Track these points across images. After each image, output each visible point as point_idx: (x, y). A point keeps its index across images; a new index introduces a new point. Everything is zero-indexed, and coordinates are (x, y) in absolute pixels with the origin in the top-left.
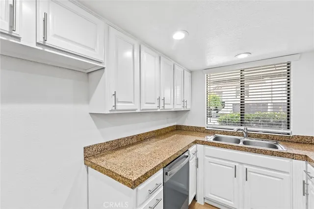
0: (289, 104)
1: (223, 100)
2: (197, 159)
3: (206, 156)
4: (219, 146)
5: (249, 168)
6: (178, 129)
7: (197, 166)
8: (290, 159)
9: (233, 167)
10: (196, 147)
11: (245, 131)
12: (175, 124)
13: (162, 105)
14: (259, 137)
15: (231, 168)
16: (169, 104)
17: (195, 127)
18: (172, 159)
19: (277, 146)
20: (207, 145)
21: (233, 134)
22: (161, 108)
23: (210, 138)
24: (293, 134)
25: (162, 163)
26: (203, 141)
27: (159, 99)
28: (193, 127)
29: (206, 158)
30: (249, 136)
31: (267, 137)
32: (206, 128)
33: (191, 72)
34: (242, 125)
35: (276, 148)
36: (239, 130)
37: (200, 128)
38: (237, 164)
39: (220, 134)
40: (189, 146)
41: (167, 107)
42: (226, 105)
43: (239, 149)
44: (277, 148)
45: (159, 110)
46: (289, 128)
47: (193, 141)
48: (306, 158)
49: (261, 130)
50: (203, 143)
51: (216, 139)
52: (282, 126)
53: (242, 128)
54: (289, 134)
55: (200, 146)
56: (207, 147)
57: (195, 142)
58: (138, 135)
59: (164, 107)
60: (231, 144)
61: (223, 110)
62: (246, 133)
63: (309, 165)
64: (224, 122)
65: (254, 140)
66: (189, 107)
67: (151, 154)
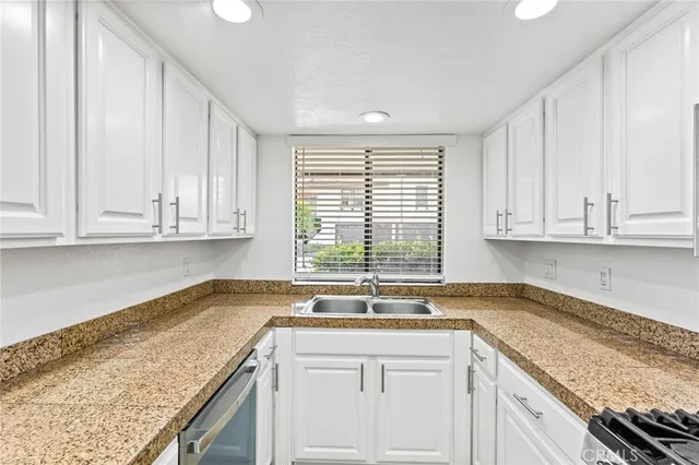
0: (440, 226)
1: (318, 214)
2: (276, 369)
3: (299, 354)
4: (327, 324)
5: (387, 362)
6: (220, 292)
7: (276, 387)
8: (451, 331)
9: (356, 369)
10: (274, 337)
11: (375, 281)
12: (211, 277)
13: (169, 220)
14: (396, 292)
15: (352, 372)
16: (195, 219)
17: (267, 282)
18: (210, 392)
19: (428, 306)
20: (300, 325)
21: (351, 291)
22: (167, 230)
23: (306, 308)
24: (447, 281)
25: (176, 419)
26: (290, 318)
27: (159, 201)
28: (260, 282)
29: (299, 359)
30: (380, 292)
31: (409, 292)
32: (294, 283)
33: (257, 136)
34: (367, 270)
35: (427, 311)
36: (365, 281)
37: (279, 283)
38: (364, 360)
39: (326, 293)
40: (257, 338)
41: (184, 227)
42: (323, 225)
43: (370, 324)
44: (430, 313)
45: (158, 238)
46: (439, 271)
47: (266, 320)
48: (471, 325)
49: (400, 277)
50: (291, 322)
51: (319, 307)
52: (431, 269)
53: (370, 276)
54: (439, 282)
55: (283, 333)
56: (301, 332)
57: (271, 324)
58: (70, 330)
59: (177, 227)
60: (353, 316)
61: (317, 236)
62: (377, 287)
63: (475, 336)
64: (326, 264)
65: (390, 301)
66: (250, 230)
67: (127, 395)
